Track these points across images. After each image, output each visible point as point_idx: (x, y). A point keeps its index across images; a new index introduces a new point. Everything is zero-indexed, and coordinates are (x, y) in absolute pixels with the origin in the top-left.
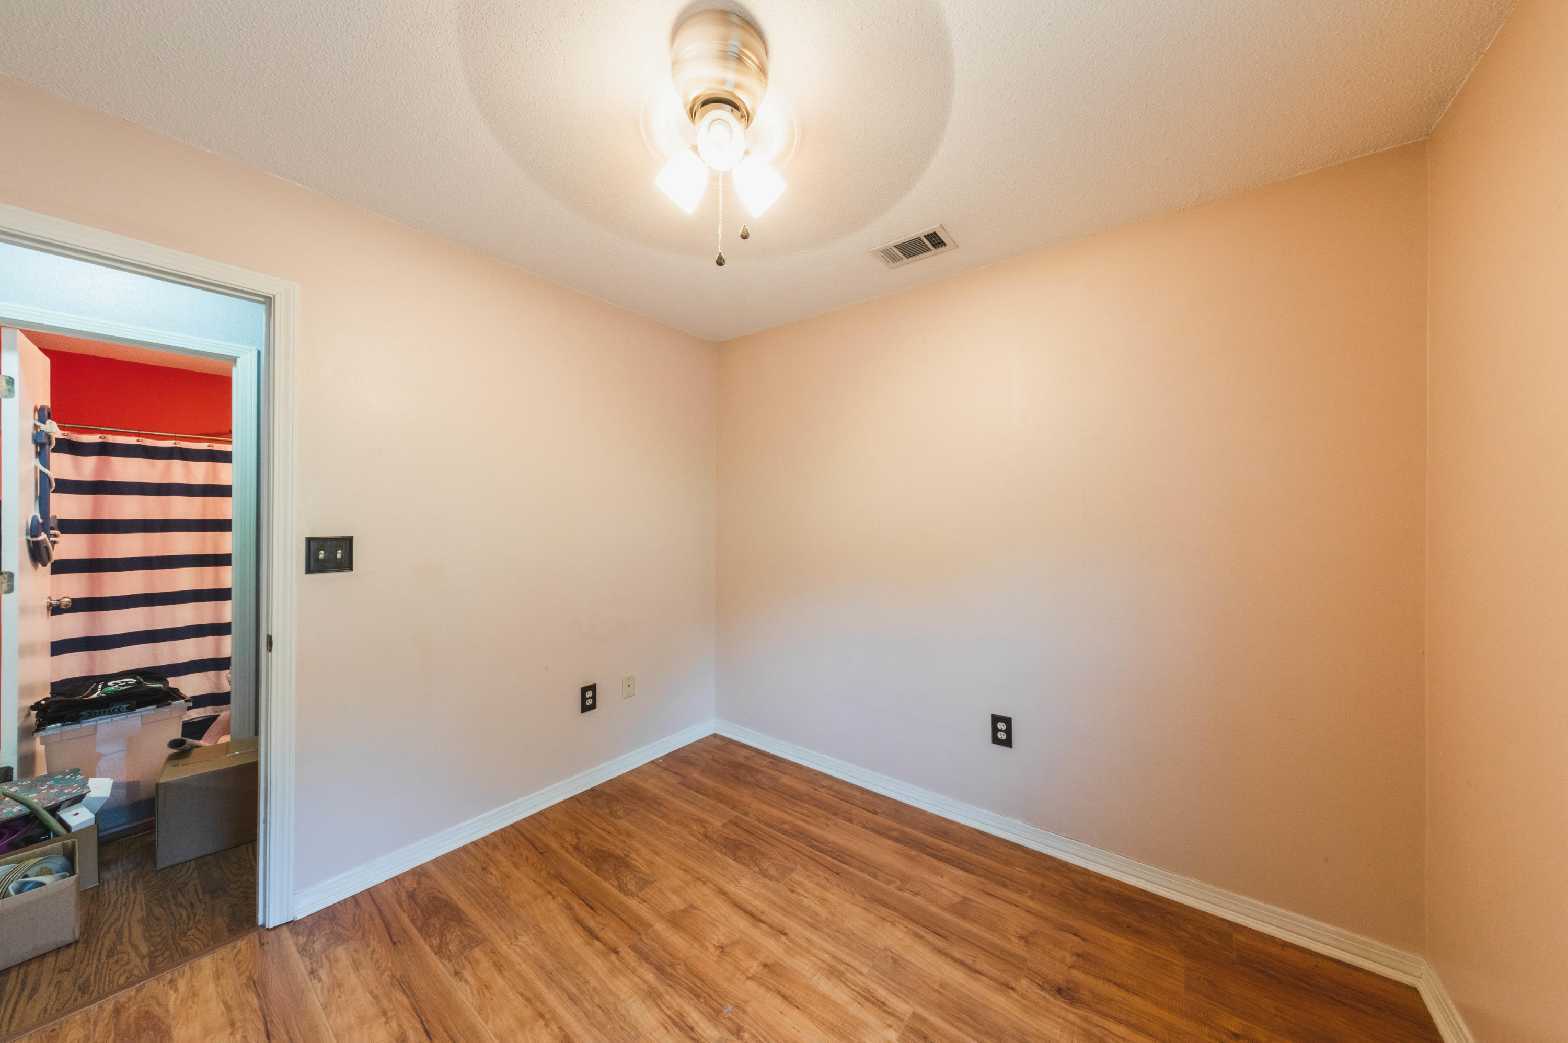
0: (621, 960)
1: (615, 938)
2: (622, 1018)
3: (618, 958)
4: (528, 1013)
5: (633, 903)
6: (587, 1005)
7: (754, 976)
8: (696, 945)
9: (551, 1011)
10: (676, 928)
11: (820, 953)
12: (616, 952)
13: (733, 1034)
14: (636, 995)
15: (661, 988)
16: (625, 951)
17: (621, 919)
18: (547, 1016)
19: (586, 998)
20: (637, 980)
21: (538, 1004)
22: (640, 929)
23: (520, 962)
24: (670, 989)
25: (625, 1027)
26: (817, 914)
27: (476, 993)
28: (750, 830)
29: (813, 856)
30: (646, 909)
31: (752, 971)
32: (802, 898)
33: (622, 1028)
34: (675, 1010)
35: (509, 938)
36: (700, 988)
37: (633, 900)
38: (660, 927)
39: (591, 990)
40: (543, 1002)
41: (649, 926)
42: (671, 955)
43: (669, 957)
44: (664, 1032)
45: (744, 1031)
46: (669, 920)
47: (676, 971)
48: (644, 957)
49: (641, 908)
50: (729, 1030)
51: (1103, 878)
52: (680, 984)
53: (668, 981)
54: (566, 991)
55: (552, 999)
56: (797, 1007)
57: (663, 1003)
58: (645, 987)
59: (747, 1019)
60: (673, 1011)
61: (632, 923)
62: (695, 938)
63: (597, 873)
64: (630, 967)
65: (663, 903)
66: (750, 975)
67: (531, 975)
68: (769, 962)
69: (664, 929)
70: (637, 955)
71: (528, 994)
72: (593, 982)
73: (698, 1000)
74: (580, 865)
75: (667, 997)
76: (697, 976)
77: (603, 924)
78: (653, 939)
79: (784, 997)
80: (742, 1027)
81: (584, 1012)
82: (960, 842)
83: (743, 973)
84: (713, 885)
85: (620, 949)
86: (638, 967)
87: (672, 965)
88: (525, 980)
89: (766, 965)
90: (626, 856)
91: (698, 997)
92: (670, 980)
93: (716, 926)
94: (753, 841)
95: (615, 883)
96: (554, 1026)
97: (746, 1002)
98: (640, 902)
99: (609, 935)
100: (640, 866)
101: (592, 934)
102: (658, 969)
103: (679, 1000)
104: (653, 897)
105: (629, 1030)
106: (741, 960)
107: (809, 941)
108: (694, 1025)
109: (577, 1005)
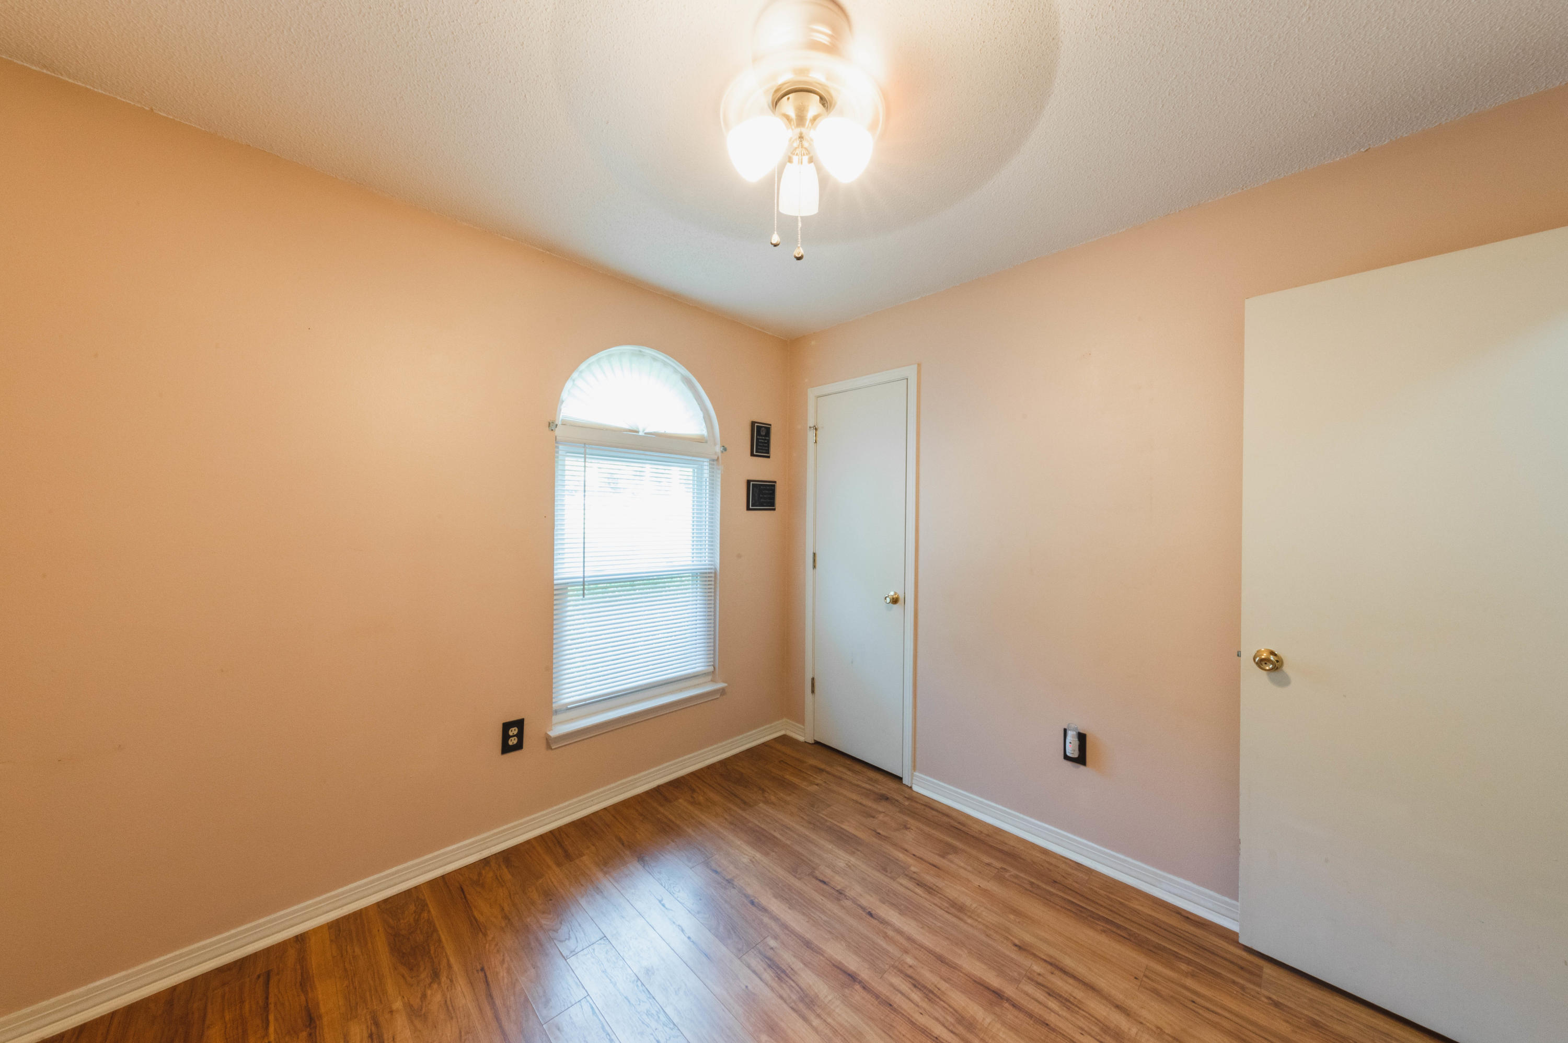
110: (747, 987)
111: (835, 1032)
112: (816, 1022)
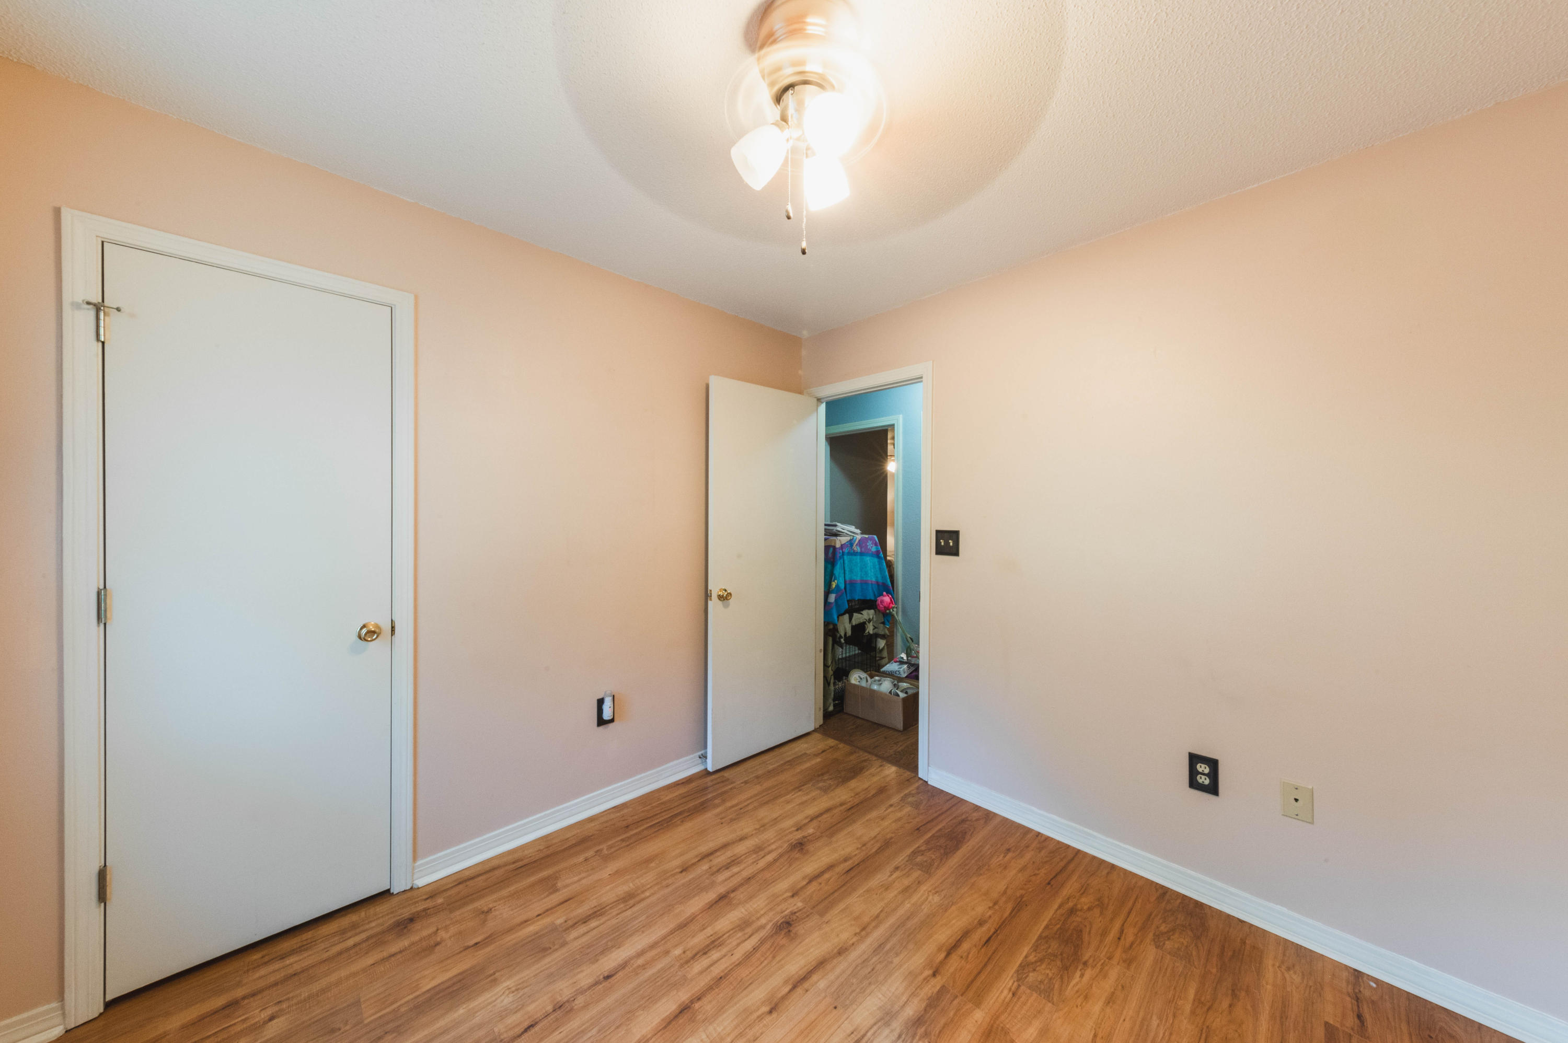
0: (926, 980)
1: (952, 970)
3: (928, 976)
4: (866, 919)
5: (1007, 981)
6: (875, 959)
9: (867, 935)
10: (982, 1037)
12: (934, 975)
16: (937, 983)
17: (979, 973)
18: (863, 933)
19: (881, 957)
20: (904, 998)
21: (873, 924)
22: (971, 994)
23: (912, 902)
24: (896, 1034)
25: (854, 994)
27: (881, 884)
30: (1002, 997)
33: (853, 991)
35: (935, 888)
37: (1012, 981)
38: (979, 1016)
39: (890, 960)
40: (876, 927)
41: (978, 1002)
42: (940, 1032)
43: (937, 1030)
44: (849, 1032)
46: (992, 1026)
48: (933, 1003)
49: (1002, 992)
54: (887, 940)
55: (877, 935)
57: (879, 1028)
58: (896, 1007)
60: (872, 1039)
61: (977, 983)
63: (1040, 937)
64: (918, 991)
65: (1019, 1016)
67: (901, 912)
69: (976, 1022)
70: (934, 994)
71: (883, 915)
72: (896, 961)
74: (1047, 920)
75: (887, 1031)
77: (967, 957)
78: (958, 1010)
81: (867, 959)
85: (939, 978)
86: (919, 998)
88: (894, 910)
90: (1085, 963)
95: (1032, 958)
96: (854, 940)
98: (1010, 989)
99: (954, 963)
100: (1074, 982)
101: (951, 950)
102: (919, 1019)
104: (1024, 1004)
109: (874, 952)
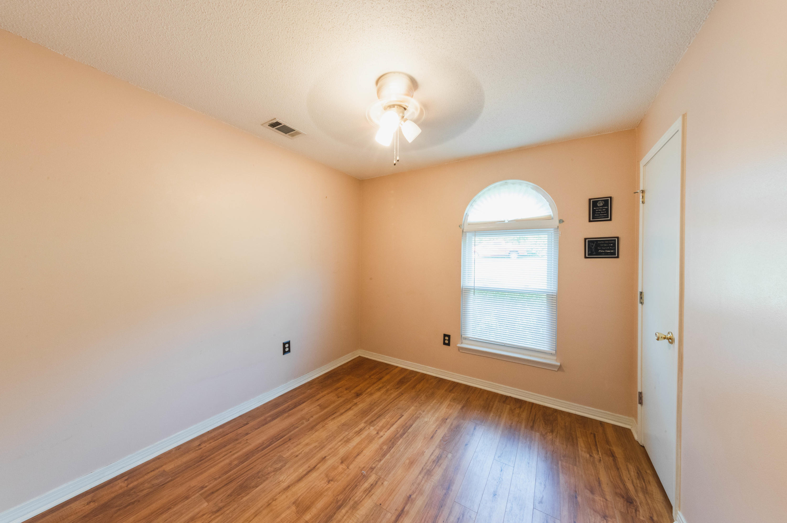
2: (367, 517)
7: (347, 466)
8: (325, 494)
11: (338, 445)
13: (373, 470)
14: (355, 514)
15: (351, 503)
26: (315, 447)
28: (226, 483)
29: (271, 450)
31: (344, 467)
32: (303, 452)
34: (363, 493)
36: (352, 487)
45: (372, 466)
47: (341, 499)
50: (372, 472)
51: (318, 378)
52: (349, 495)
53: (347, 501)
56: (362, 451)
59: (367, 466)
62: (321, 494)
66: (346, 468)
68: (340, 461)
73: (358, 485)
76: (345, 489)
79: (358, 455)
80: (370, 467)
82: (286, 401)
83: (345, 470)
84: (278, 494)
87: (337, 502)
89: (342, 463)
91: (356, 486)
92: (346, 500)
93: (314, 487)
94: (242, 478)
97: (360, 467)
103: (358, 493)
105: (374, 511)
106: (338, 472)
107: (331, 449)
108: (370, 485)
110: (425, 452)
111: (419, 484)
112: (420, 477)
